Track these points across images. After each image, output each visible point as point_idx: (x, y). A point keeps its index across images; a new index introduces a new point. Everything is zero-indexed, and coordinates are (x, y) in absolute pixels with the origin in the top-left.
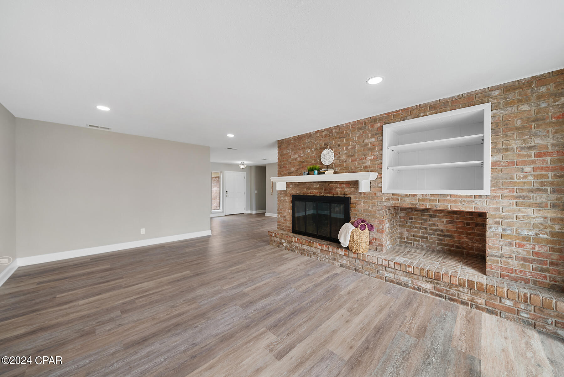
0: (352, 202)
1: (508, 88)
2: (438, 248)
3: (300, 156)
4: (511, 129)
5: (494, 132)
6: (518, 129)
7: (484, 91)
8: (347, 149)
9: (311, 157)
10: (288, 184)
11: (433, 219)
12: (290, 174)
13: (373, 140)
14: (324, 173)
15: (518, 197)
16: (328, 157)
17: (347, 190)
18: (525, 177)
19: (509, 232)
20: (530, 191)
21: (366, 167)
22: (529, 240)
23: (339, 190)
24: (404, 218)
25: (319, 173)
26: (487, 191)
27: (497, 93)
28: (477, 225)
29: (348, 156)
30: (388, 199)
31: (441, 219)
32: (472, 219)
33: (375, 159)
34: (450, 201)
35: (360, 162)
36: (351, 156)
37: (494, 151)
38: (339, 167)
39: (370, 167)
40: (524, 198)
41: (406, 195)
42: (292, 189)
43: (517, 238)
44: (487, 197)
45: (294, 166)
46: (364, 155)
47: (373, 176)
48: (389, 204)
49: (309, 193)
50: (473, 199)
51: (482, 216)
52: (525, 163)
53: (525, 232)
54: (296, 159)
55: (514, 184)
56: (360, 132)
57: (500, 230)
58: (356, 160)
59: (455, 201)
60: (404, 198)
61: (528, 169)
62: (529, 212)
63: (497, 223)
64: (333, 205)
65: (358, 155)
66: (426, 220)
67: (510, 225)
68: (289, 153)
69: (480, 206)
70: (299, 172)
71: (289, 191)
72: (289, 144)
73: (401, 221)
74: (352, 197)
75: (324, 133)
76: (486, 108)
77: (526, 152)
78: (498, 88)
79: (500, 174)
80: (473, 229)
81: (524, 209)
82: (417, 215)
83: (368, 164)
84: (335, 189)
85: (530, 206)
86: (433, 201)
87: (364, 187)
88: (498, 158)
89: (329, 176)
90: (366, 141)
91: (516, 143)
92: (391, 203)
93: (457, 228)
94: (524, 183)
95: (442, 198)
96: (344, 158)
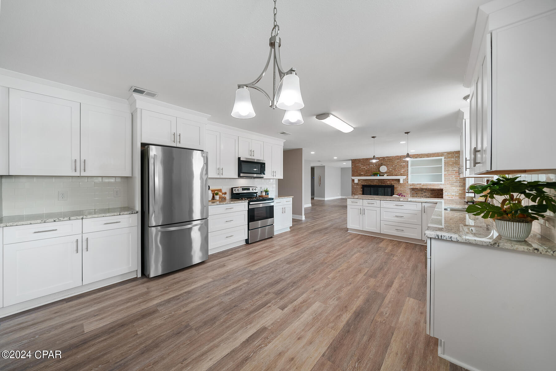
0: (395, 187)
1: (449, 153)
2: (431, 196)
3: (366, 168)
4: (449, 165)
5: (445, 165)
6: (451, 165)
7: (442, 153)
8: (392, 166)
9: (373, 168)
10: (359, 180)
11: (425, 193)
12: (360, 175)
13: (404, 164)
14: (383, 176)
15: (451, 184)
16: (383, 169)
17: (392, 183)
18: (453, 178)
19: (449, 194)
20: (454, 182)
21: (401, 174)
22: (454, 196)
23: (388, 182)
24: (414, 193)
25: (380, 176)
26: (443, 182)
27: (445, 154)
28: (441, 194)
29: (393, 169)
30: (411, 186)
31: (428, 193)
32: (439, 192)
33: (405, 171)
34: (432, 186)
35: (399, 172)
36: (394, 169)
37: (445, 171)
38: (389, 173)
39: (403, 174)
40: (452, 184)
41: (417, 184)
42: (362, 182)
43: (451, 196)
44: (443, 184)
45: (363, 172)
46: (400, 169)
47: (405, 177)
48: (411, 187)
49: (372, 184)
50: (439, 185)
51: (442, 190)
52: (453, 175)
53: (453, 194)
54: (364, 169)
55: (451, 180)
56: (398, 160)
57: (447, 193)
58: (397, 171)
59: (434, 186)
60: (417, 185)
61: (453, 176)
62: (454, 188)
63: (446, 192)
64: (385, 188)
65: (398, 169)
66: (423, 194)
67: (449, 192)
68: (360, 166)
69: (441, 187)
70: (366, 174)
71: (360, 183)
72: (360, 162)
73: (412, 195)
74: (395, 185)
75: (381, 159)
76: (443, 158)
77: (453, 172)
78: (446, 152)
79: (447, 177)
80: (439, 196)
81: (452, 187)
82: (419, 192)
83: (402, 172)
84: (387, 182)
85: (454, 186)
86: (427, 186)
87: (401, 182)
88: (446, 173)
89: (385, 177)
90: (401, 164)
91: (451, 169)
92: (412, 187)
93: (434, 196)
94: (453, 180)
95: (430, 185)
96: (391, 170)
